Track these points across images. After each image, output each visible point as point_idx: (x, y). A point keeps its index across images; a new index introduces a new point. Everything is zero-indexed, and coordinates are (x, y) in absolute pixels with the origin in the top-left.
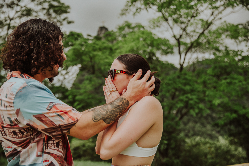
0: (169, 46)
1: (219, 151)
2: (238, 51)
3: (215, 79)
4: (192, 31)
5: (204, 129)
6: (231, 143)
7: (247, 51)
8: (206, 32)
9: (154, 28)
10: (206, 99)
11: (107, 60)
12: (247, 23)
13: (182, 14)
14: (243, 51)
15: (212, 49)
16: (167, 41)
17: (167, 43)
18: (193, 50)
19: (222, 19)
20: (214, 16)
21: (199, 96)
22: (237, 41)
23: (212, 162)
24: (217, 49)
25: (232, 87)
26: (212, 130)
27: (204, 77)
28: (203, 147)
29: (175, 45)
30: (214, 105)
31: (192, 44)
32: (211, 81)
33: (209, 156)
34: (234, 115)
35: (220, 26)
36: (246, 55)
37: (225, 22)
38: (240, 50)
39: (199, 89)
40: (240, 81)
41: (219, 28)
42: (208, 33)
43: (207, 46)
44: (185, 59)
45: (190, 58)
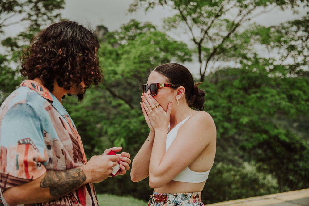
0: (186, 51)
1: (246, 180)
2: (270, 59)
3: (242, 92)
4: (214, 34)
5: (224, 154)
6: (259, 170)
7: (280, 60)
8: (232, 35)
9: (169, 29)
10: (232, 116)
11: (110, 68)
12: (280, 26)
13: (203, 12)
14: (275, 59)
15: (238, 57)
16: (184, 46)
17: (185, 47)
18: (216, 57)
19: (251, 20)
20: (242, 16)
21: (223, 113)
22: (269, 47)
23: (237, 193)
24: (245, 57)
25: (263, 102)
26: (234, 155)
27: (230, 91)
28: (225, 175)
29: (195, 50)
30: (242, 124)
31: (215, 49)
32: (238, 96)
33: (233, 186)
34: (265, 136)
35: (248, 28)
36: (279, 64)
37: (255, 23)
38: (272, 58)
39: (223, 105)
40: (273, 96)
41: (247, 31)
42: (234, 36)
43: (233, 52)
44: (207, 68)
45: (212, 68)
